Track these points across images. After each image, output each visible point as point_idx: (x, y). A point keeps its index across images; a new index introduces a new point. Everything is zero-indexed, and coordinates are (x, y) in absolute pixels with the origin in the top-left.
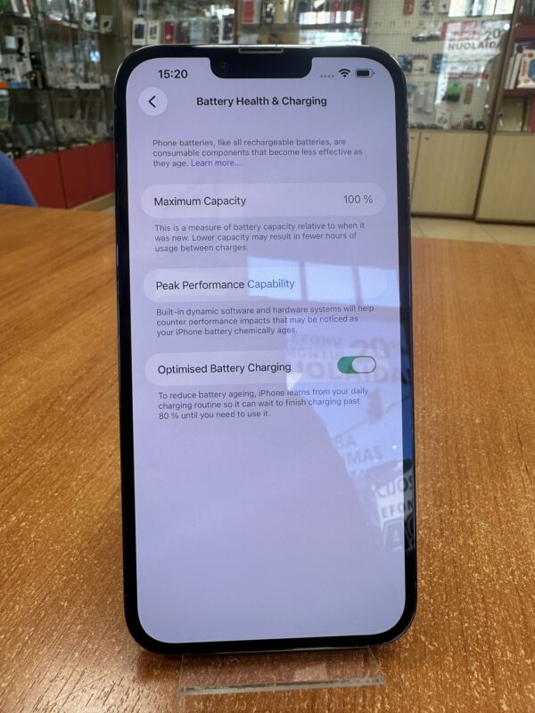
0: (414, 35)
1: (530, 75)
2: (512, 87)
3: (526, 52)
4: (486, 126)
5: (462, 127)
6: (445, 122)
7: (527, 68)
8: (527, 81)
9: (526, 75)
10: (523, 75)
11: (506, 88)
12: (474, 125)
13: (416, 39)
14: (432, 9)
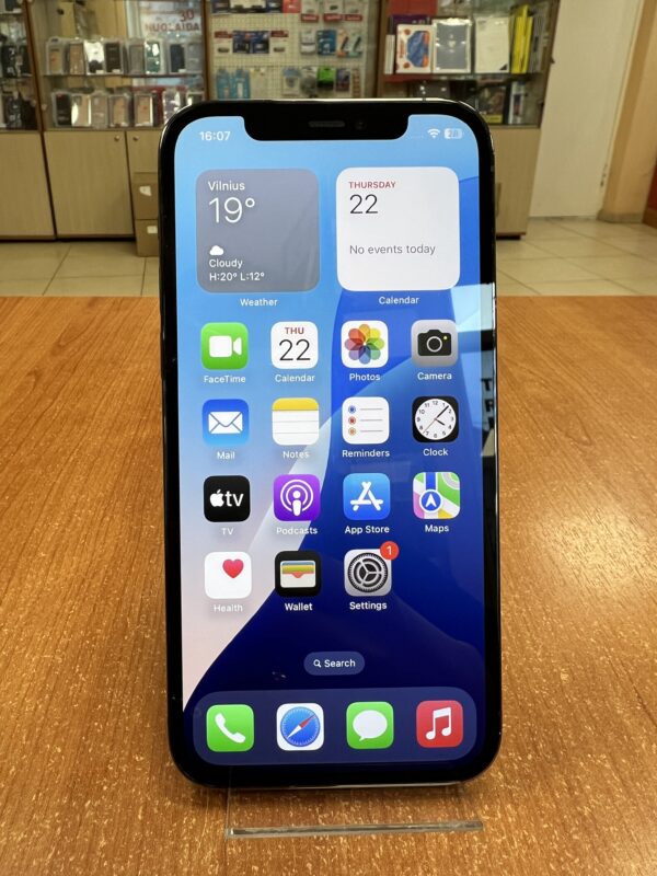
1: (410, 58)
2: (390, 72)
3: (401, 28)
7: (405, 48)
8: (407, 65)
9: (405, 57)
10: (401, 57)
11: (384, 72)
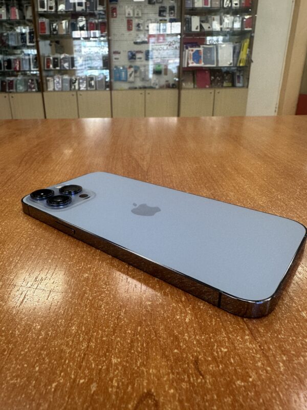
0: (134, 41)
1: (193, 60)
2: (186, 66)
3: (190, 49)
4: (177, 86)
5: (165, 87)
6: (156, 85)
7: (192, 57)
8: (192, 63)
9: (192, 60)
10: (190, 60)
11: (183, 66)
12: (171, 85)
13: (136, 43)
14: (141, 28)
